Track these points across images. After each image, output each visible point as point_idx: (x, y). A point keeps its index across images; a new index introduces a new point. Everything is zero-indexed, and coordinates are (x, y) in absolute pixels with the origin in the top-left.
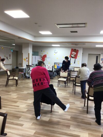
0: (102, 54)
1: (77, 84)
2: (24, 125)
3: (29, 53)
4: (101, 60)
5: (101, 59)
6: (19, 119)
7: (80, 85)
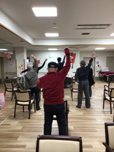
0: (97, 57)
1: (74, 90)
2: (27, 146)
4: (97, 64)
5: (97, 62)
6: (17, 140)
7: (77, 90)
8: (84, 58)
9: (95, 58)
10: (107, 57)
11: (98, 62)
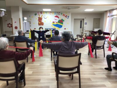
8: (75, 19)
9: (84, 19)
10: (94, 19)
11: (86, 23)
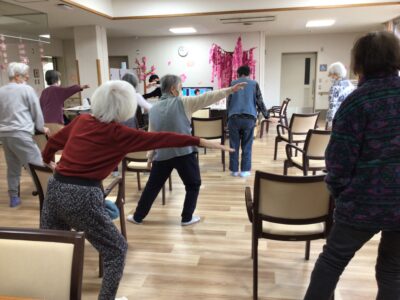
3: (99, 58)
4: (321, 70)
5: (321, 66)
11: (325, 66)
